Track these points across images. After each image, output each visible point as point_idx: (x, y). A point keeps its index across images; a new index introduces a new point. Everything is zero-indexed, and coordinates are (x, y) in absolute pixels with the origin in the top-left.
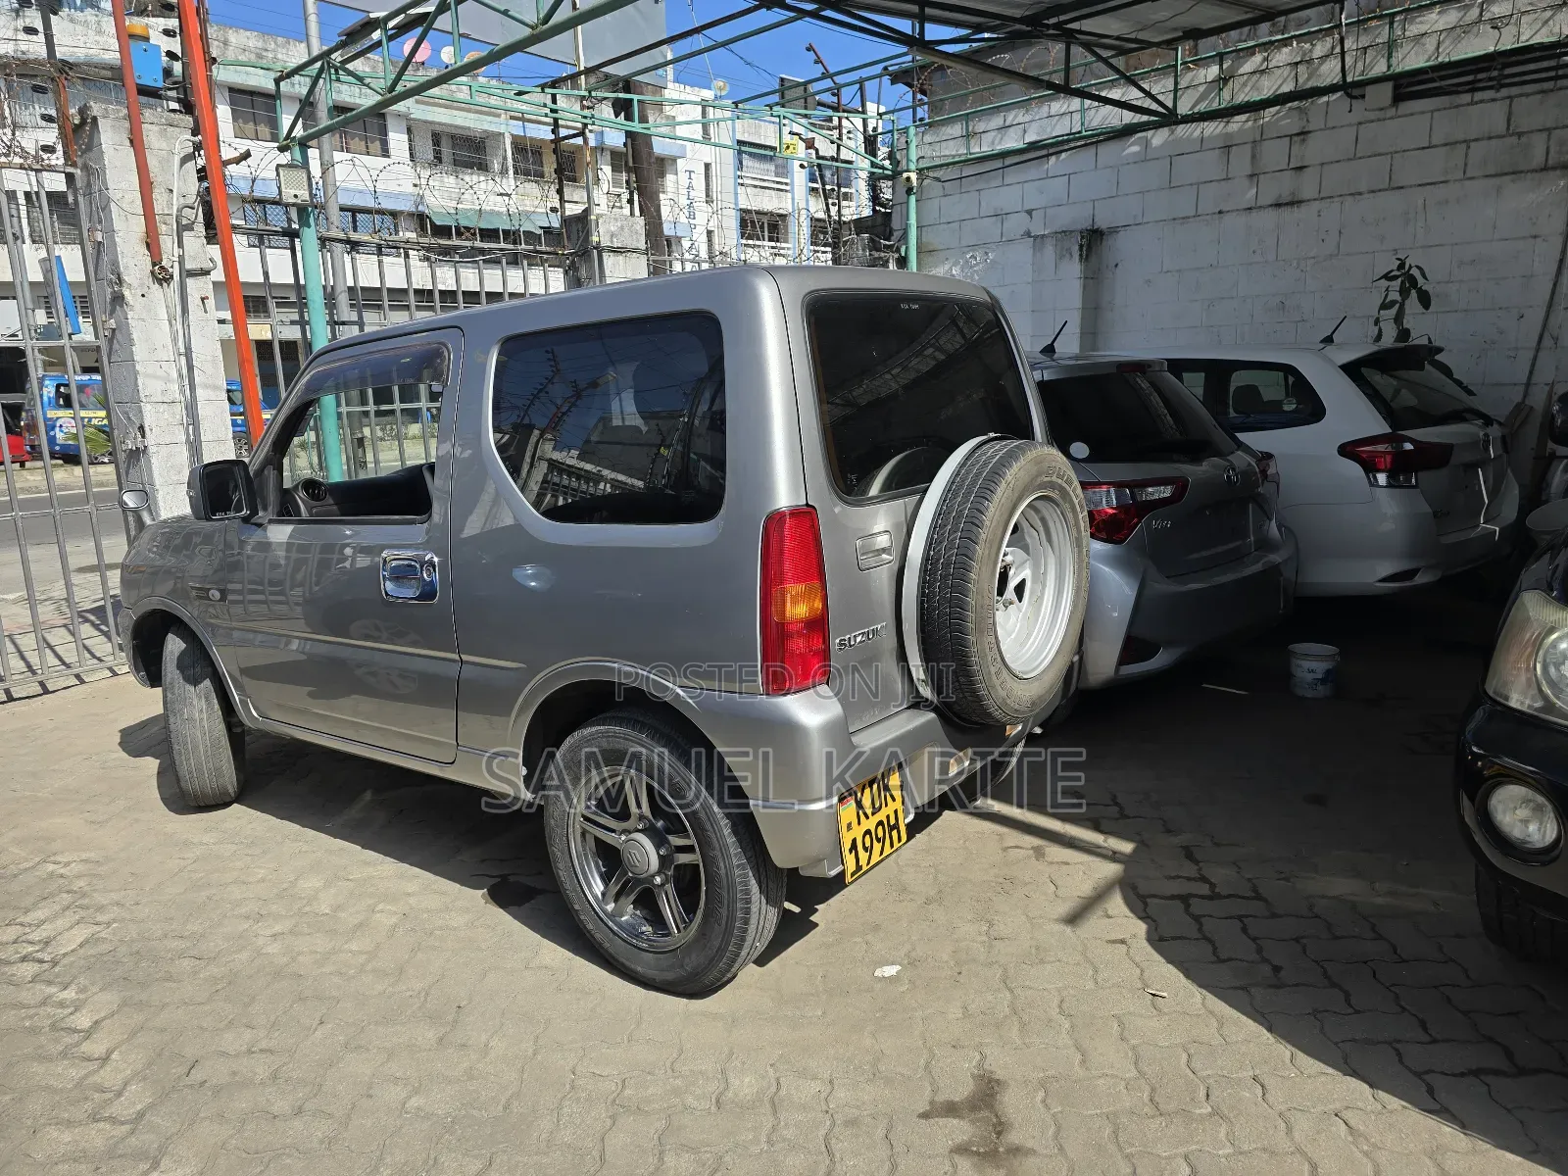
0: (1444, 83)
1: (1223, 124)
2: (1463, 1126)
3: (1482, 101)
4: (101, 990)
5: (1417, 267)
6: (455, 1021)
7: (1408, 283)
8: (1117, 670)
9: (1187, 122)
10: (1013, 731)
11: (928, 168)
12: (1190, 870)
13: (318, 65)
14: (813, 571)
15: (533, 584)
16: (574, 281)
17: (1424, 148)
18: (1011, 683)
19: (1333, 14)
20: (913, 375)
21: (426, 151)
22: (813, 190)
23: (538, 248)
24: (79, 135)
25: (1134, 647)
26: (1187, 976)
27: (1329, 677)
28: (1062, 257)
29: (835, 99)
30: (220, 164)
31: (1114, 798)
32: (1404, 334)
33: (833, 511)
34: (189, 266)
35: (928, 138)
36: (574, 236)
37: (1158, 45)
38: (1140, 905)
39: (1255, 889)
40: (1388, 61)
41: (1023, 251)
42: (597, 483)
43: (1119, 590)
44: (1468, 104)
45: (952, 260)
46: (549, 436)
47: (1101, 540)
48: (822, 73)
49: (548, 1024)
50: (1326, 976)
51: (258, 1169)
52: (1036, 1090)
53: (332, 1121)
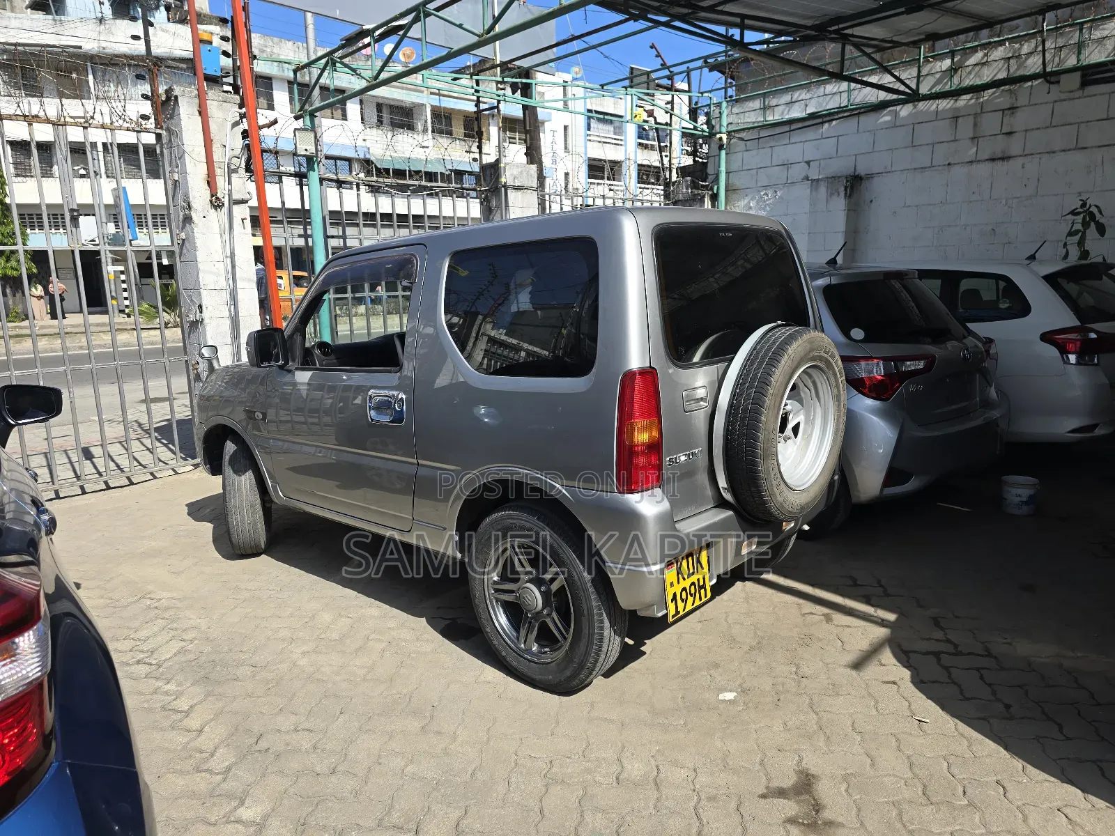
1: (952, 101)
4: (193, 685)
5: (1096, 206)
6: (432, 716)
7: (1089, 217)
8: (882, 491)
9: (926, 100)
10: (788, 526)
11: (734, 131)
12: (939, 634)
13: (324, 61)
14: (654, 410)
16: (488, 211)
17: (1103, 120)
18: (787, 493)
19: (1037, 23)
20: (729, 279)
21: (372, 115)
22: (640, 144)
23: (464, 186)
24: (165, 107)
25: (894, 475)
26: (943, 708)
27: (1031, 500)
28: (832, 194)
29: (670, 82)
30: (257, 129)
31: (879, 582)
32: (1085, 254)
33: (668, 372)
34: (235, 197)
35: (735, 110)
36: (488, 178)
37: (907, 44)
38: (905, 658)
39: (987, 650)
40: (1078, 57)
41: (804, 191)
42: (519, 352)
43: (884, 434)
45: (750, 197)
46: (490, 320)
47: (873, 398)
48: (662, 65)
49: (495, 720)
50: (1043, 712)
51: (311, 809)
52: (840, 783)
53: (355, 779)
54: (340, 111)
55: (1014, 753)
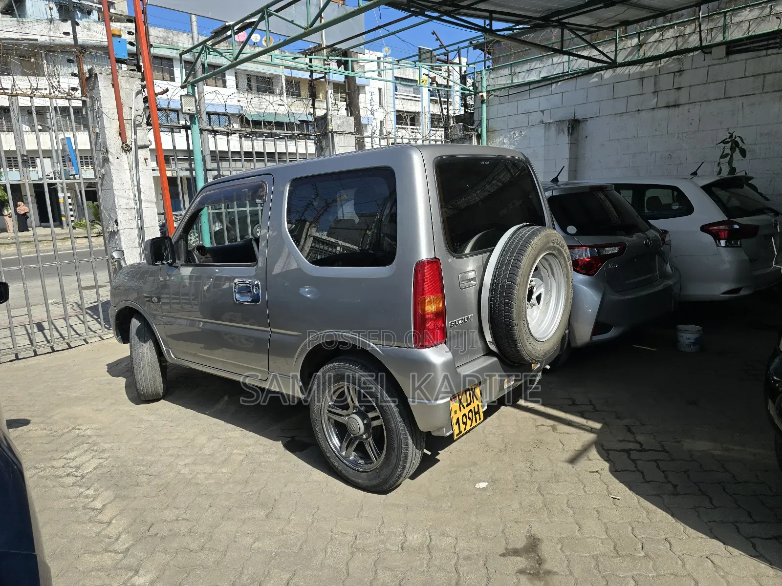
0: (752, 45)
1: (639, 67)
2: (771, 564)
3: (771, 54)
4: (106, 490)
5: (739, 137)
6: (274, 506)
7: (735, 144)
8: (591, 338)
9: (621, 66)
10: (536, 367)
11: (492, 91)
12: (630, 437)
13: (201, 47)
14: (439, 289)
15: (309, 296)
16: (320, 149)
17: (742, 78)
18: (534, 343)
19: (695, 12)
20: (486, 194)
21: (244, 83)
22: (432, 100)
23: (303, 132)
24: (88, 82)
25: (599, 327)
26: (630, 489)
27: (697, 342)
28: (559, 133)
29: (446, 57)
30: (154, 96)
31: (590, 401)
32: (733, 170)
33: (448, 261)
34: (139, 143)
35: (492, 76)
36: (320, 126)
37: (607, 29)
38: (606, 455)
39: (663, 446)
40: (723, 35)
41: (540, 131)
42: (336, 248)
43: (591, 299)
44: (765, 56)
45: (503, 136)
46: (314, 225)
47: (584, 274)
48: (440, 46)
49: (318, 508)
50: (700, 490)
51: (185, 576)
52: (557, 544)
53: (218, 553)
54: (221, 81)
55: (678, 519)
